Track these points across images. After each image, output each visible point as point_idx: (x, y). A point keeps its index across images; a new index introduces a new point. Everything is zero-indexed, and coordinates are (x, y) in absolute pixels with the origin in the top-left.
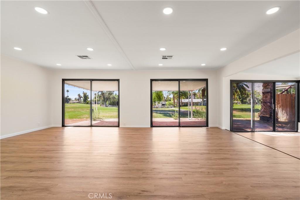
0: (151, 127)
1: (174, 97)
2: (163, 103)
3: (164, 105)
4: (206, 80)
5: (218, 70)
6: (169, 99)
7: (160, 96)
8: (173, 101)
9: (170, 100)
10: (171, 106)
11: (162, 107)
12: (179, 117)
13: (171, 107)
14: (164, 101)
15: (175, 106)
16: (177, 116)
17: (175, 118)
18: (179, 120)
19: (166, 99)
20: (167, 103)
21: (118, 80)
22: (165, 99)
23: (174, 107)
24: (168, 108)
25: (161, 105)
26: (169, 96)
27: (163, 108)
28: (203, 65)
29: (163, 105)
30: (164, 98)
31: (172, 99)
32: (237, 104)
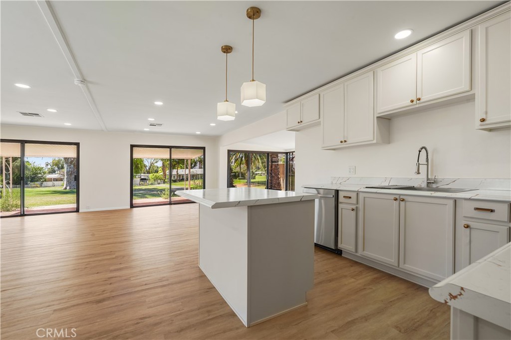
0: (131, 208)
1: (164, 167)
2: (142, 177)
3: (145, 179)
4: (204, 148)
5: (215, 139)
6: (155, 169)
7: (138, 164)
8: (162, 173)
9: (157, 171)
10: (159, 181)
11: (140, 185)
12: (170, 197)
13: (159, 184)
14: (144, 173)
15: (166, 180)
16: (167, 195)
17: (164, 196)
18: (170, 199)
19: (149, 169)
20: (151, 176)
21: (77, 144)
22: (147, 168)
23: (164, 182)
24: (152, 184)
25: (139, 179)
26: (156, 164)
27: (142, 185)
28: (198, 133)
29: (142, 180)
30: (145, 166)
31: (161, 169)
32: (261, 175)
